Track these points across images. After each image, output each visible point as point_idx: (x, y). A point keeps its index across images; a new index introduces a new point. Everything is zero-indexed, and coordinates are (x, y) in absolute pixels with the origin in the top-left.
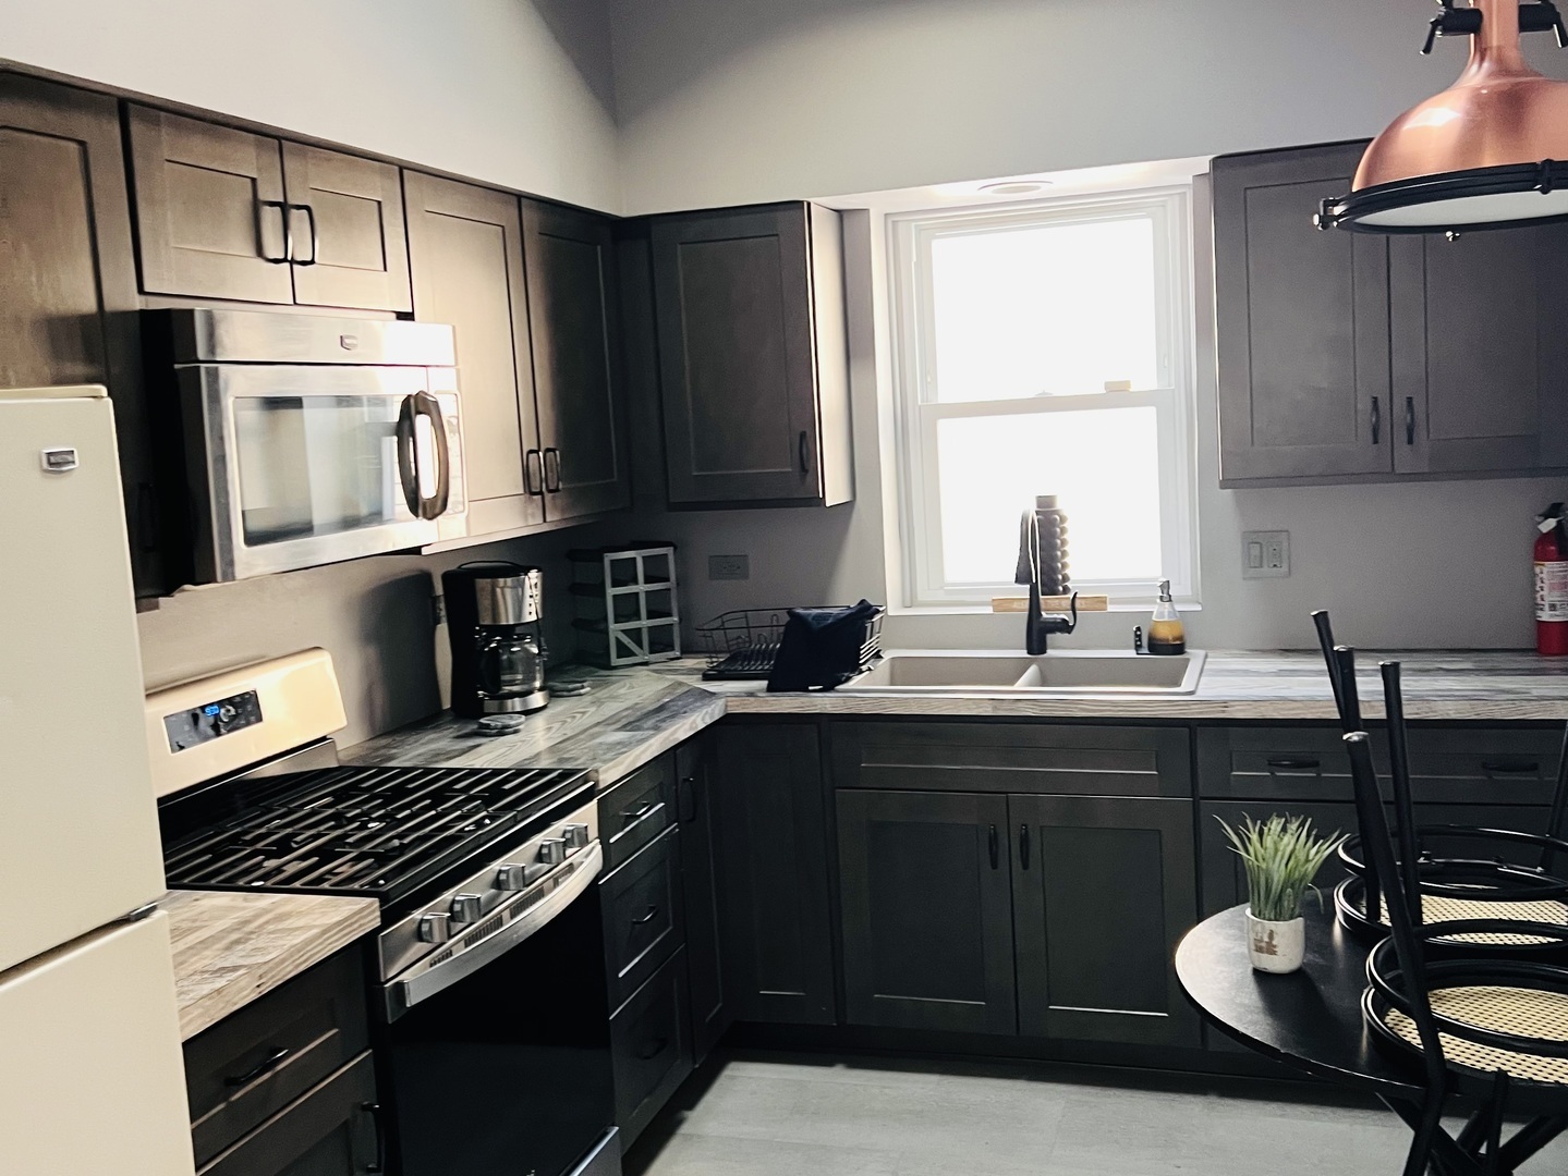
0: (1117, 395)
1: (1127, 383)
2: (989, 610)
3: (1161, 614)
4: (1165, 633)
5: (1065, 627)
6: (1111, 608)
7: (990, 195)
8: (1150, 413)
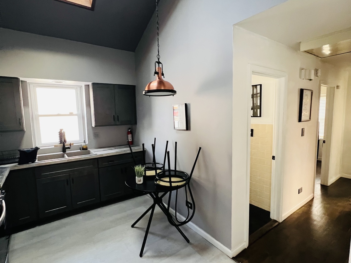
0: (71, 114)
1: (73, 113)
2: (54, 147)
3: (84, 145)
4: (85, 147)
5: (69, 148)
6: (74, 145)
7: (54, 83)
8: (76, 117)
